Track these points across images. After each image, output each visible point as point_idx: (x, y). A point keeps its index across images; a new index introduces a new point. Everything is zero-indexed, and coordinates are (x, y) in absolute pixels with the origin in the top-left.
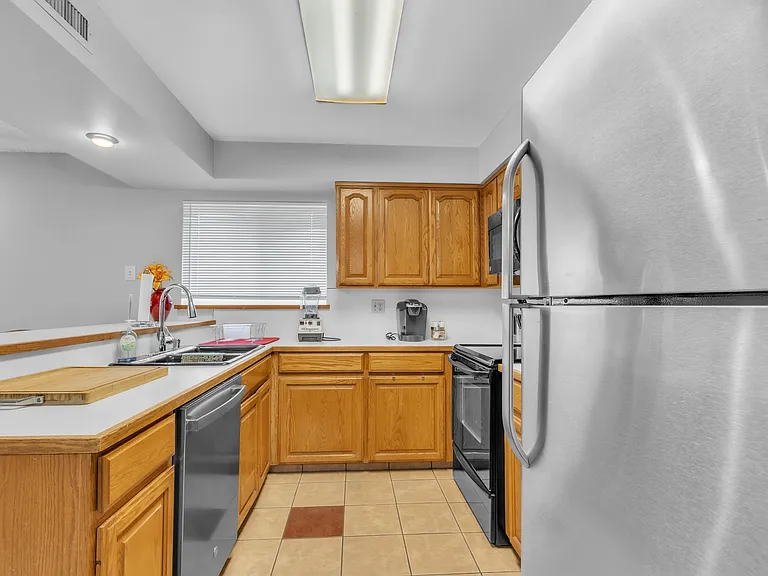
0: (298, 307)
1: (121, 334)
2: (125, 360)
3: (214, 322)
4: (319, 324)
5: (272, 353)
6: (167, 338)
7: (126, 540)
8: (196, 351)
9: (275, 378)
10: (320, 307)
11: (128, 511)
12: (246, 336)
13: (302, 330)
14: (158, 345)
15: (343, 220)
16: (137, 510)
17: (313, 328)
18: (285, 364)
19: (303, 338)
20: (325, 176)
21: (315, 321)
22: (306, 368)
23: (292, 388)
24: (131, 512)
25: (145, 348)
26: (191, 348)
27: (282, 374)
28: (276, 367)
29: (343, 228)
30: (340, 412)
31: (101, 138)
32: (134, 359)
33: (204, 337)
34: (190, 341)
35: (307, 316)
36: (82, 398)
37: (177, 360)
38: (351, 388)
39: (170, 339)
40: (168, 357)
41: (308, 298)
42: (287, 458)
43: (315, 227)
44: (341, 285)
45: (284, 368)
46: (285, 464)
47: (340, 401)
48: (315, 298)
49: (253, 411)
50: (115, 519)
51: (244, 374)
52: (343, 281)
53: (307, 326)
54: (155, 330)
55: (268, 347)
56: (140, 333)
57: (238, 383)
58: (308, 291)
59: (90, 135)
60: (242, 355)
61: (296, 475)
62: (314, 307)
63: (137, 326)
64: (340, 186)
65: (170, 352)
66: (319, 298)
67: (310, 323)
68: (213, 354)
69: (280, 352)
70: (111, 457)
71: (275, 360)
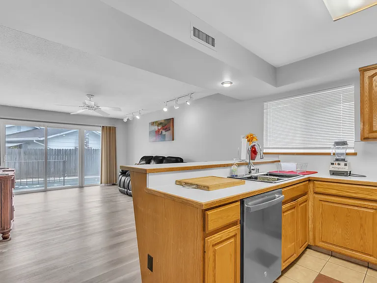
0: (329, 154)
1: (232, 165)
2: (233, 176)
3: (279, 161)
4: (346, 165)
5: (309, 180)
6: (252, 168)
7: (217, 248)
8: (267, 175)
9: (311, 195)
10: (347, 154)
11: (217, 237)
12: (294, 170)
13: (332, 168)
14: (248, 171)
15: (367, 94)
16: (221, 238)
17: (342, 167)
18: (318, 187)
19: (333, 173)
20: (352, 66)
21: (342, 163)
22: (334, 192)
23: (323, 203)
24: (218, 238)
25: (242, 171)
26: (265, 173)
27: (316, 193)
28: (311, 188)
29: (366, 99)
30: (362, 225)
31: (227, 83)
32: (237, 176)
33: (272, 168)
34: (264, 170)
35: (337, 160)
36: (207, 188)
37: (256, 178)
38: (372, 211)
39: (253, 168)
40: (251, 176)
41: (338, 148)
42: (321, 244)
43: (344, 102)
44: (365, 139)
45: (317, 190)
46: (318, 247)
47: (361, 218)
48: (343, 148)
49: (293, 210)
50: (211, 238)
51: (285, 189)
52: (366, 135)
53: (337, 166)
54: (247, 164)
55: (306, 176)
56: (239, 165)
57: (281, 193)
58: (337, 144)
59: (222, 83)
60: (287, 179)
61: (326, 256)
62: (342, 154)
63: (241, 161)
64: (363, 70)
65: (254, 174)
66: (347, 148)
67: (339, 164)
68: (273, 177)
69: (315, 180)
70: (209, 213)
71: (311, 185)
